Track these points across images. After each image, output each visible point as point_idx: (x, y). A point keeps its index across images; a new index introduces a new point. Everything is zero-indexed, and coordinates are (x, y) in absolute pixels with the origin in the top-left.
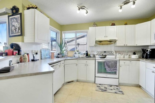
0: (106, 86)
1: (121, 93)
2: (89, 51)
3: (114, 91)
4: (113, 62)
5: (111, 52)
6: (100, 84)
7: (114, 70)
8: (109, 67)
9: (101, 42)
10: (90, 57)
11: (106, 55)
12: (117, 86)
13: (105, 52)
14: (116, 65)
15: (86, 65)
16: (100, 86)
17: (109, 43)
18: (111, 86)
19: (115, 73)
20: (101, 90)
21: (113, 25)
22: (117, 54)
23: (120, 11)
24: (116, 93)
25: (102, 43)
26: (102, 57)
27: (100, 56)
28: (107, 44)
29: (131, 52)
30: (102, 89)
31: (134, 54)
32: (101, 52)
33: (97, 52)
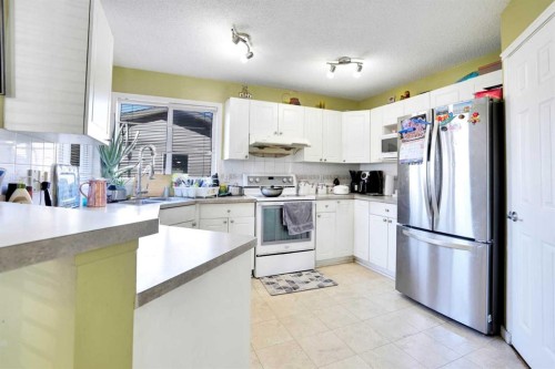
0: (289, 277)
1: (331, 284)
2: (222, 176)
3: (314, 284)
4: (303, 207)
5: (288, 178)
6: (270, 277)
7: (304, 228)
8: (295, 221)
9: (262, 147)
10: (230, 195)
11: (281, 189)
12: (312, 271)
13: (271, 178)
15: (228, 222)
16: (274, 280)
17: (283, 151)
18: (299, 273)
19: (308, 235)
20: (284, 291)
21: (295, 102)
22: (302, 183)
24: (321, 287)
25: (266, 151)
26: (273, 192)
27: (265, 191)
28: (276, 156)
29: (328, 177)
30: (285, 288)
31: (337, 182)
32: (261, 178)
33: (249, 177)
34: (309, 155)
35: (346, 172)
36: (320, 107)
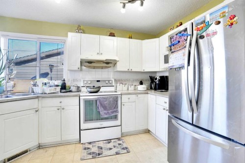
0: (101, 144)
1: (125, 151)
2: (69, 80)
3: (114, 150)
4: (111, 99)
5: (109, 81)
6: (90, 143)
7: (113, 112)
8: (105, 108)
9: (90, 62)
10: (70, 91)
11: (99, 88)
12: (119, 139)
13: (98, 81)
14: (117, 104)
15: (61, 109)
16: (90, 146)
17: (105, 65)
18: (109, 141)
19: (116, 117)
20: (91, 156)
21: (112, 35)
22: (118, 84)
23: (123, 11)
24: (117, 153)
25: (93, 65)
26: (92, 90)
28: (102, 68)
29: (136, 80)
30: (93, 153)
31: (141, 83)
32: (91, 81)
33: (84, 81)
34: (120, 67)
35: (147, 77)
36: (129, 38)
